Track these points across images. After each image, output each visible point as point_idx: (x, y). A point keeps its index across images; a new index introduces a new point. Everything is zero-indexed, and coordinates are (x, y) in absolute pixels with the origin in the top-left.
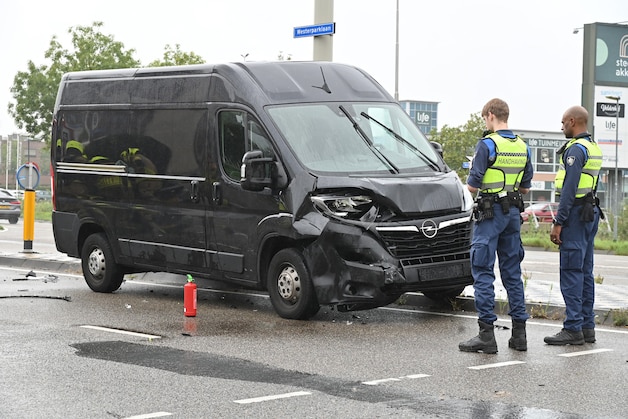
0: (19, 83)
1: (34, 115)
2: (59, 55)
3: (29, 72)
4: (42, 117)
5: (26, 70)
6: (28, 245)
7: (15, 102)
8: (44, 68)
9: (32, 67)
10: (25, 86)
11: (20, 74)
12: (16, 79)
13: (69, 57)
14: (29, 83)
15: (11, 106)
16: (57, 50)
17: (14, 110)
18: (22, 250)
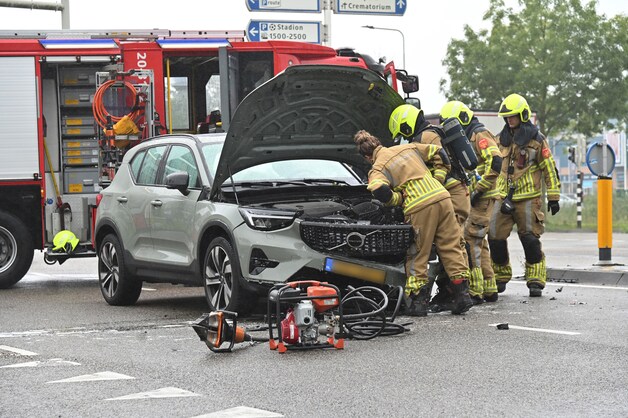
0: (454, 53)
1: (472, 95)
2: (501, 15)
3: (466, 39)
4: (482, 97)
5: (462, 37)
6: (605, 254)
7: (448, 78)
8: (484, 33)
9: (470, 34)
10: (461, 58)
11: (455, 43)
12: (449, 48)
13: (512, 17)
14: (467, 54)
15: (443, 82)
16: (499, 9)
17: (447, 87)
18: (598, 262)
